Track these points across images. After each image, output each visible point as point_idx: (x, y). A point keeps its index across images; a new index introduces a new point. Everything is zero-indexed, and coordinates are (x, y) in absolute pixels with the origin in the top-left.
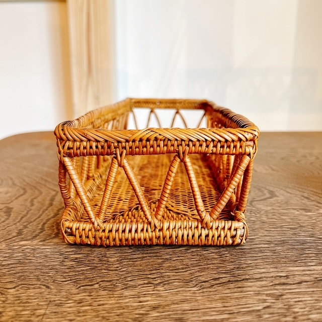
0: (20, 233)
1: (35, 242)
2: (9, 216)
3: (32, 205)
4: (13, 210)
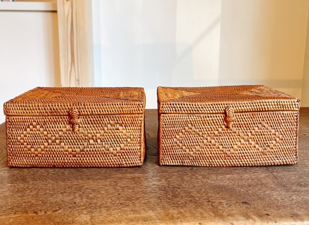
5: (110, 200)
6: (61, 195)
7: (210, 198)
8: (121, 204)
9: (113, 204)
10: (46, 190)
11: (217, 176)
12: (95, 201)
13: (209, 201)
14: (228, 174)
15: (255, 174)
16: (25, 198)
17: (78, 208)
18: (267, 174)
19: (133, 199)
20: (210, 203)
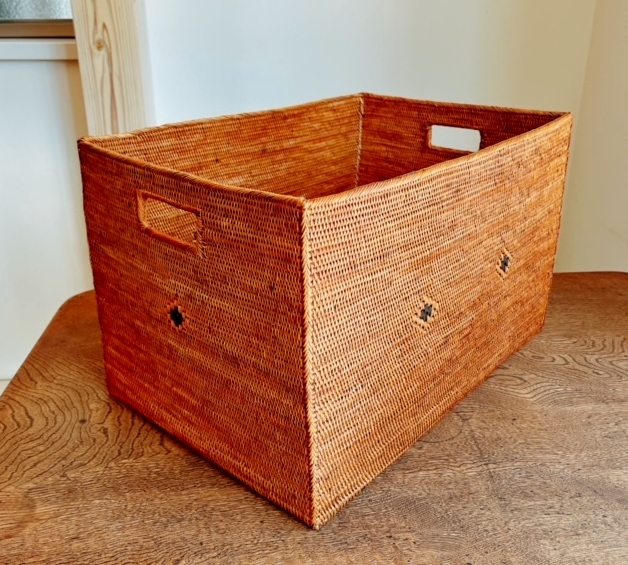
0: (120, 453)
1: (131, 460)
2: (107, 436)
3: (120, 424)
4: (109, 430)
5: (250, 537)
6: (178, 525)
7: (392, 530)
8: (267, 544)
9: (256, 545)
10: (154, 513)
11: (404, 475)
12: (229, 539)
13: (390, 537)
14: (421, 470)
15: (462, 468)
16: (127, 532)
17: (207, 556)
18: (481, 468)
19: (282, 532)
20: (392, 541)
